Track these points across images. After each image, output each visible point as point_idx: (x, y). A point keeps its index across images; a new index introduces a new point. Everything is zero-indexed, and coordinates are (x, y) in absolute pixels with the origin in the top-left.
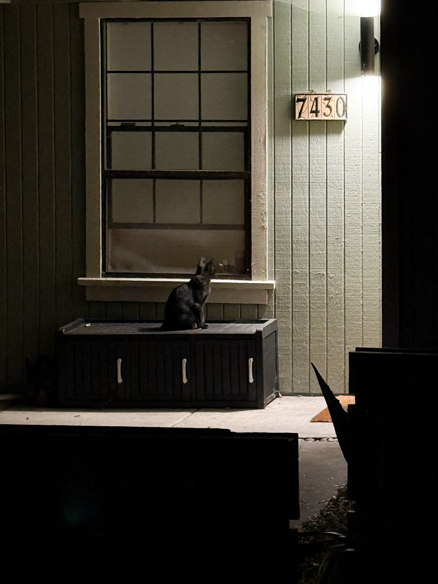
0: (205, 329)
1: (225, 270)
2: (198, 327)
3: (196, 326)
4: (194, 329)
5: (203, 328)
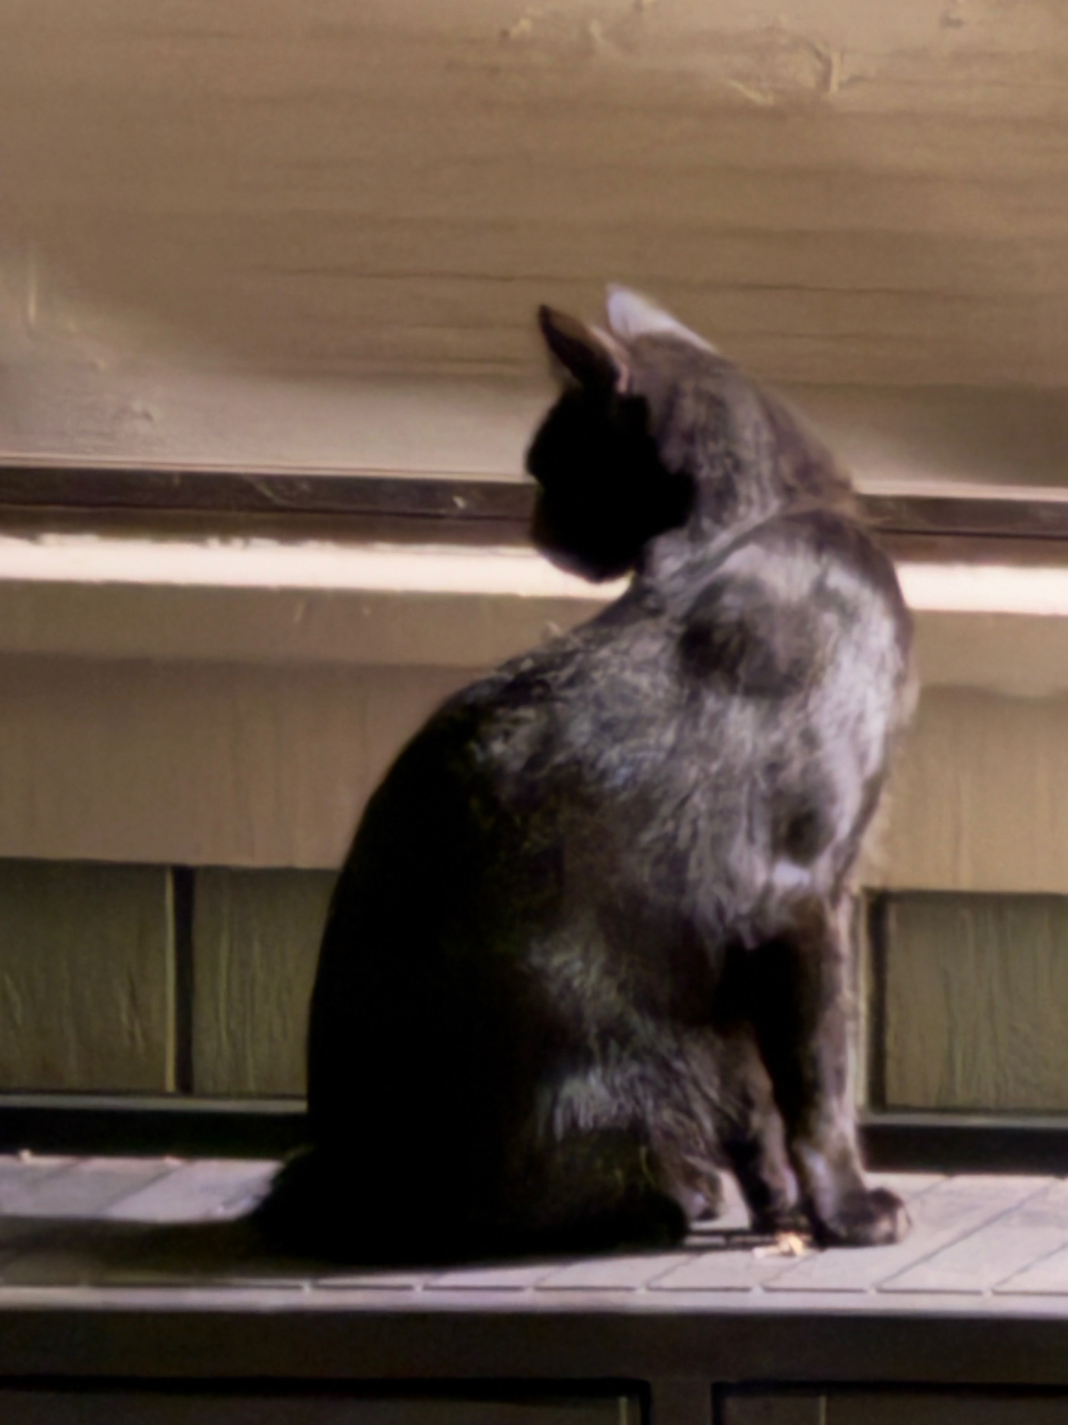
2: (766, 1224)
3: (736, 1207)
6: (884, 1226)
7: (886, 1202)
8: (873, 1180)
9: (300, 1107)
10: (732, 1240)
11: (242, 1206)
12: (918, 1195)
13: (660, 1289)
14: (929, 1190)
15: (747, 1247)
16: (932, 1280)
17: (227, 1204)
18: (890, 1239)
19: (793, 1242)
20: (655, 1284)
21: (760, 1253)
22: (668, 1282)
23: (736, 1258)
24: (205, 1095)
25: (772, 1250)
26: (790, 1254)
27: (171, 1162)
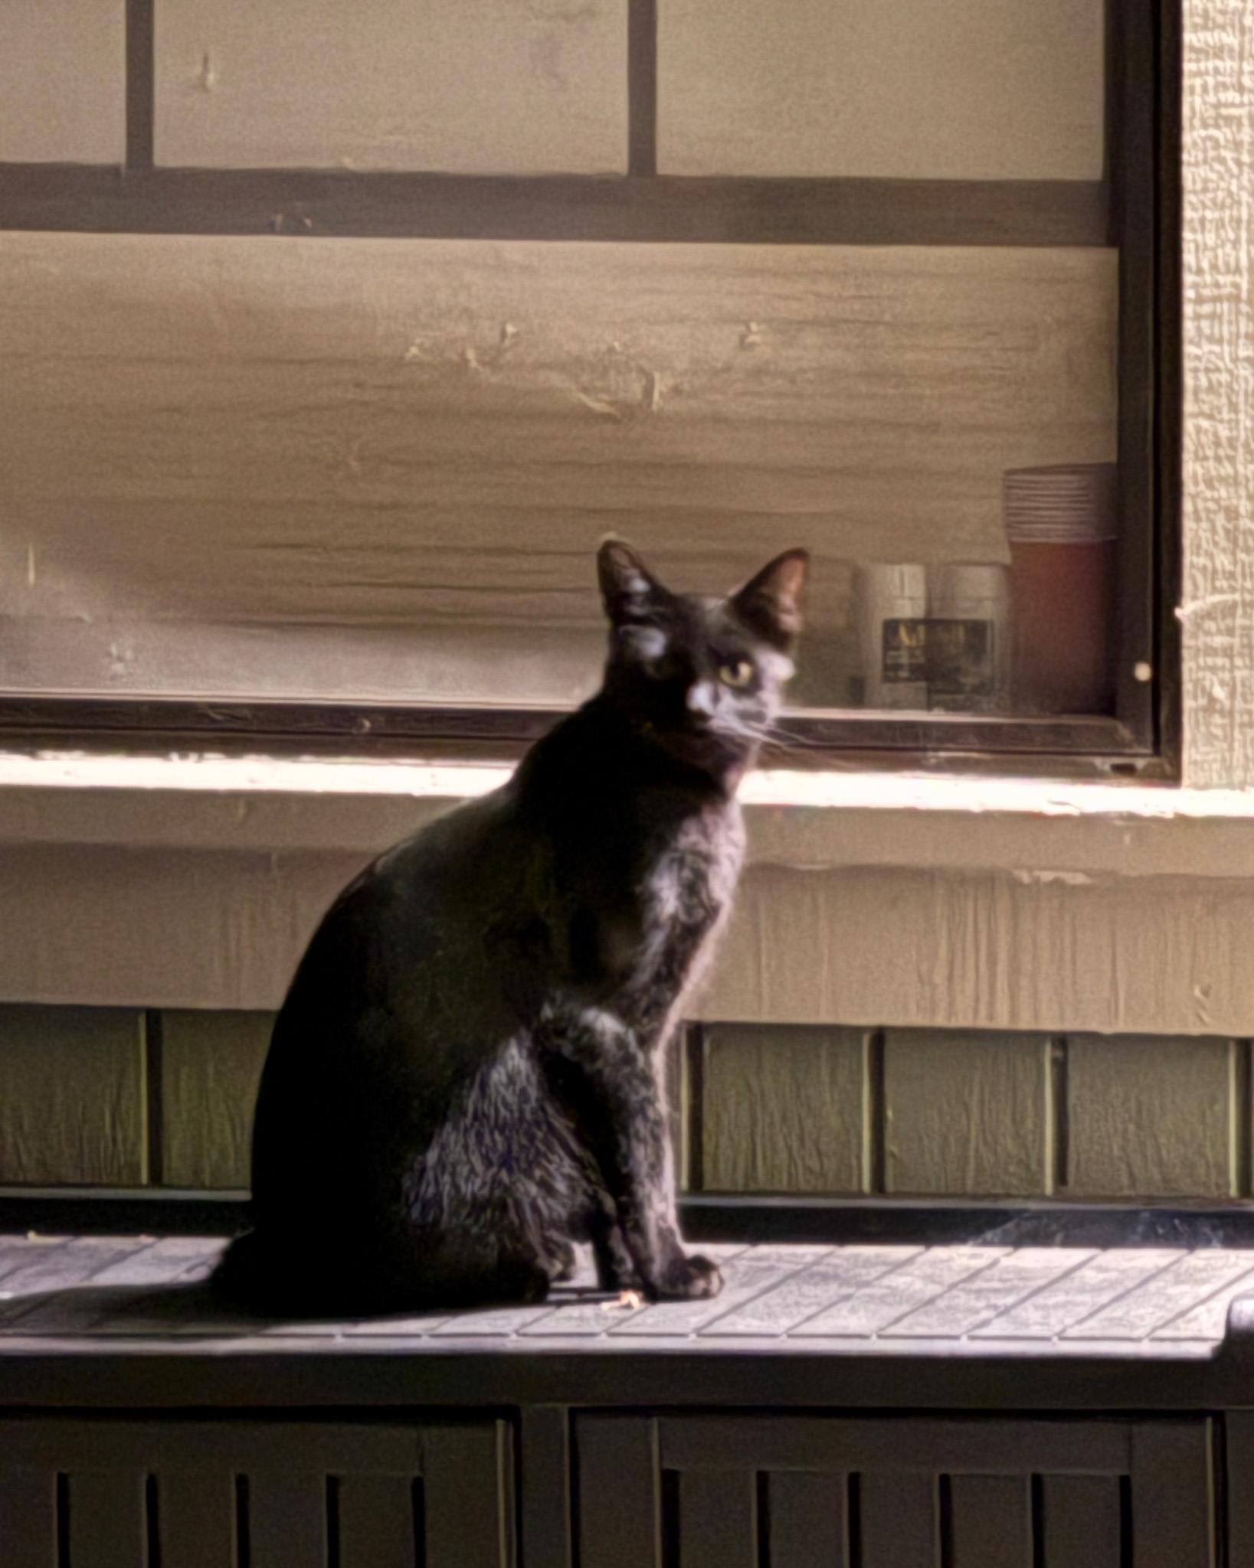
0: (684, 1297)
1: (891, 672)
2: (610, 1283)
3: (585, 1270)
4: (560, 1304)
5: (653, 1295)
6: (700, 1285)
7: (703, 1266)
8: (691, 1249)
9: (245, 1196)
10: (583, 1296)
11: (200, 1274)
12: (729, 1261)
13: (525, 1335)
14: (737, 1256)
15: (597, 1301)
16: (741, 1328)
17: (189, 1270)
18: (706, 1295)
19: (632, 1298)
20: (522, 1331)
21: (605, 1306)
22: (535, 1329)
23: (588, 1310)
24: (170, 1187)
25: (615, 1304)
26: (629, 1306)
27: (145, 1240)
